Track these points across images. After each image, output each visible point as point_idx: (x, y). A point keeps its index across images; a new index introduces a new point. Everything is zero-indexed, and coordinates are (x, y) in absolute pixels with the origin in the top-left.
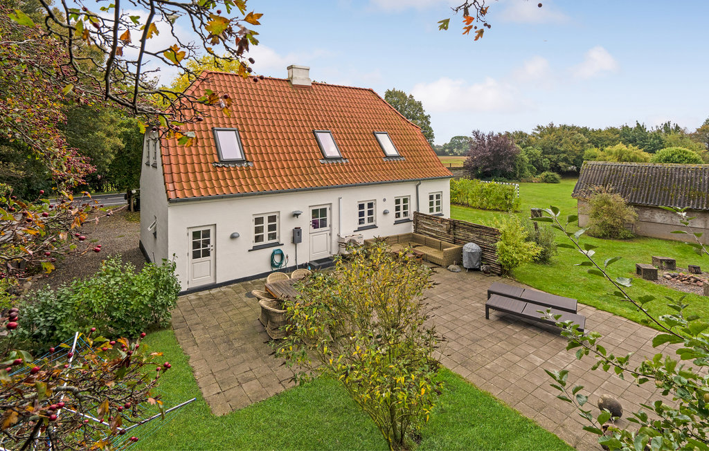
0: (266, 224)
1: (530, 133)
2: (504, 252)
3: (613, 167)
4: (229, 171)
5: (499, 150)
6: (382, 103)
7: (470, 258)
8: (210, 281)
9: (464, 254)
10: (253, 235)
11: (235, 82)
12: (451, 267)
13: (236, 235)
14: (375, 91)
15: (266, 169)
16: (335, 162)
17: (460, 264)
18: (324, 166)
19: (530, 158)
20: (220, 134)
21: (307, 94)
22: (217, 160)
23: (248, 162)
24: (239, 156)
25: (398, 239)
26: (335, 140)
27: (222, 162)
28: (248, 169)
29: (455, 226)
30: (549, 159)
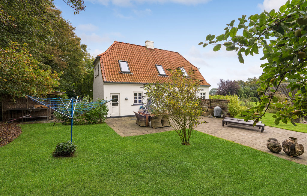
0: (138, 96)
1: (245, 81)
2: (231, 107)
3: (282, 85)
4: (124, 75)
5: (231, 87)
6: (182, 57)
7: (217, 112)
8: (118, 115)
9: (214, 111)
10: (133, 100)
11: (126, 46)
12: (209, 116)
13: (127, 99)
14: (179, 53)
15: (138, 76)
16: (163, 76)
17: (213, 115)
18: (159, 77)
19: (244, 91)
20: (121, 63)
21: (153, 52)
22: (120, 71)
23: (131, 73)
24: (128, 70)
26: (163, 69)
27: (122, 72)
28: (131, 75)
29: (211, 101)
30: (254, 92)
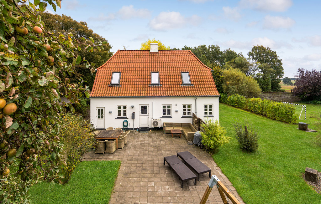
0: (122, 109)
8: (103, 128)
10: (117, 113)
13: (111, 112)
15: (125, 88)
16: (155, 86)
18: (149, 88)
21: (155, 55)
22: (110, 84)
25: (181, 125)
26: (159, 76)
28: (119, 87)
29: (199, 121)
